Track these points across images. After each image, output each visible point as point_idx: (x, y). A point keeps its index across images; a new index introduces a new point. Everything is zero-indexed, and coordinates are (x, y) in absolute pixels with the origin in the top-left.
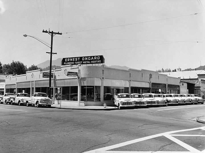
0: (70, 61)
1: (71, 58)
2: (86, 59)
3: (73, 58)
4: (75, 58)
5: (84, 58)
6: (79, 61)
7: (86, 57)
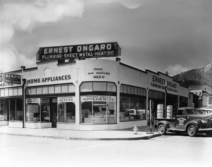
0: (53, 54)
1: (56, 47)
2: (85, 48)
3: (58, 47)
4: (64, 47)
5: (81, 47)
6: (72, 52)
7: (85, 45)
